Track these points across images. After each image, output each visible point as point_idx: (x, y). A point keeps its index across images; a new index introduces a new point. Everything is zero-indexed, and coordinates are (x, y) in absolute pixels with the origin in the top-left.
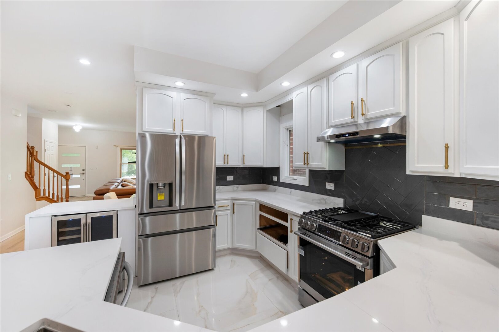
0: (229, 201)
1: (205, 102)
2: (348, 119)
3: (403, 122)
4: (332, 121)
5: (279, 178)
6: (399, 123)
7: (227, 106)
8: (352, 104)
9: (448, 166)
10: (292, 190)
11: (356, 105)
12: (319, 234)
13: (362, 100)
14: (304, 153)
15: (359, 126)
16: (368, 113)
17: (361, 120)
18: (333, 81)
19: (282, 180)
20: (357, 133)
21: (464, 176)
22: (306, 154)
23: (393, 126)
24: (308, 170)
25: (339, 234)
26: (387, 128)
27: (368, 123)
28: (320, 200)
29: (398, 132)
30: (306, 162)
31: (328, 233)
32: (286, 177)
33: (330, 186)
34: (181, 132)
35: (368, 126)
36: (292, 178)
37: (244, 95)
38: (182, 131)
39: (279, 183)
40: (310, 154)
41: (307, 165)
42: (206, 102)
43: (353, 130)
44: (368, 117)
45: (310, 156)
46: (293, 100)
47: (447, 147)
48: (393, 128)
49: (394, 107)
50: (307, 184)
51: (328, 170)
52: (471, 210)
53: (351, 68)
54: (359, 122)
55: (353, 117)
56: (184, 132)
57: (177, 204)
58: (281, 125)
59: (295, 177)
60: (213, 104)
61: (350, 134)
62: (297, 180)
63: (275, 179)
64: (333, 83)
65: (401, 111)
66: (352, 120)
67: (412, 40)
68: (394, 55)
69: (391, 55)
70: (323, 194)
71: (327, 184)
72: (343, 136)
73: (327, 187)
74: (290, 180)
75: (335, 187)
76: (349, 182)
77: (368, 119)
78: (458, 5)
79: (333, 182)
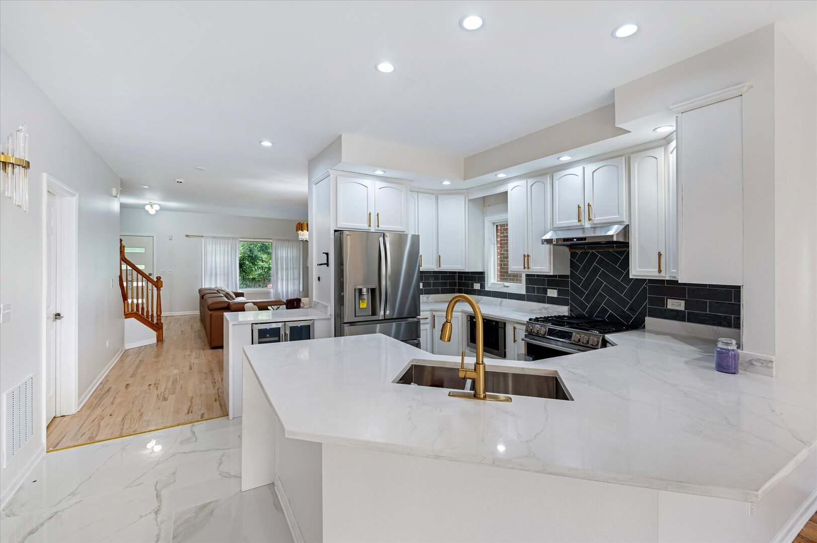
0: (428, 313)
1: (400, 190)
2: (574, 222)
3: (626, 230)
4: (558, 223)
5: (482, 286)
6: (622, 231)
7: (419, 194)
8: (579, 207)
9: (661, 271)
10: (503, 299)
11: (582, 209)
12: (550, 337)
13: (589, 205)
14: (524, 256)
15: (585, 230)
16: (595, 217)
17: (587, 225)
18: (558, 180)
19: (488, 288)
20: (585, 239)
21: (672, 279)
22: (527, 257)
23: (617, 234)
24: (525, 275)
25: (570, 334)
26: (612, 236)
27: (594, 228)
28: (540, 309)
29: (621, 240)
30: (526, 266)
31: (559, 336)
32: (493, 283)
33: (552, 293)
34: (377, 228)
35: (594, 232)
36: (502, 285)
37: (446, 183)
38: (378, 226)
39: (482, 292)
40: (531, 256)
41: (528, 269)
42: (402, 191)
43: (581, 235)
44: (595, 222)
45: (530, 259)
46: (507, 192)
47: (660, 255)
48: (617, 237)
49: (618, 215)
50: (524, 292)
51: (552, 274)
52: (683, 309)
53: (577, 170)
54: (586, 227)
55: (579, 221)
56: (380, 229)
57: (382, 313)
58: (486, 218)
59: (506, 284)
60: (409, 192)
61: (578, 239)
62: (509, 288)
63: (477, 286)
64: (557, 181)
65: (625, 220)
66: (579, 224)
67: (632, 157)
68: (618, 167)
69: (615, 166)
70: (544, 302)
71: (549, 290)
72: (571, 241)
73: (549, 295)
74: (500, 288)
75: (559, 294)
76: (574, 288)
77: (595, 224)
78: (667, 138)
79: (556, 289)
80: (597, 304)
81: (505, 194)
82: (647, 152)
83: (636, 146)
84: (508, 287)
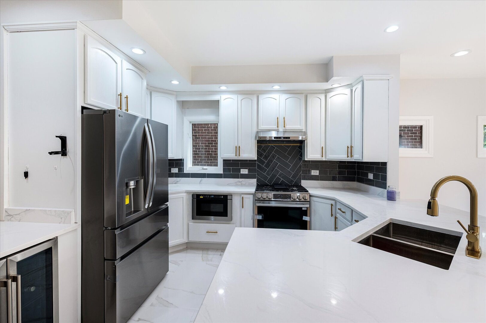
1: (141, 78)
4: (261, 127)
5: (181, 170)
8: (278, 118)
9: (323, 156)
10: (202, 179)
12: (275, 199)
13: (284, 118)
14: (236, 147)
18: (262, 100)
19: (186, 171)
20: (289, 138)
22: (238, 148)
25: (289, 195)
28: (236, 183)
30: (237, 154)
31: (282, 198)
32: (189, 167)
33: (244, 171)
36: (201, 168)
38: (127, 111)
39: (181, 174)
40: (241, 147)
41: (239, 156)
44: (287, 128)
45: (240, 149)
47: (323, 148)
49: (300, 125)
50: (221, 172)
52: (318, 175)
53: (275, 96)
55: (278, 127)
57: (146, 206)
59: (205, 167)
61: (284, 138)
63: (175, 170)
66: (277, 129)
67: (308, 96)
68: (300, 99)
69: (299, 98)
70: (238, 178)
71: (241, 170)
72: (279, 138)
73: (241, 173)
74: (199, 170)
75: (249, 172)
76: (259, 167)
77: (286, 130)
78: (326, 90)
79: (247, 169)
80: (274, 176)
81: (218, 101)
82: (315, 94)
83: (311, 90)
84: (207, 169)
